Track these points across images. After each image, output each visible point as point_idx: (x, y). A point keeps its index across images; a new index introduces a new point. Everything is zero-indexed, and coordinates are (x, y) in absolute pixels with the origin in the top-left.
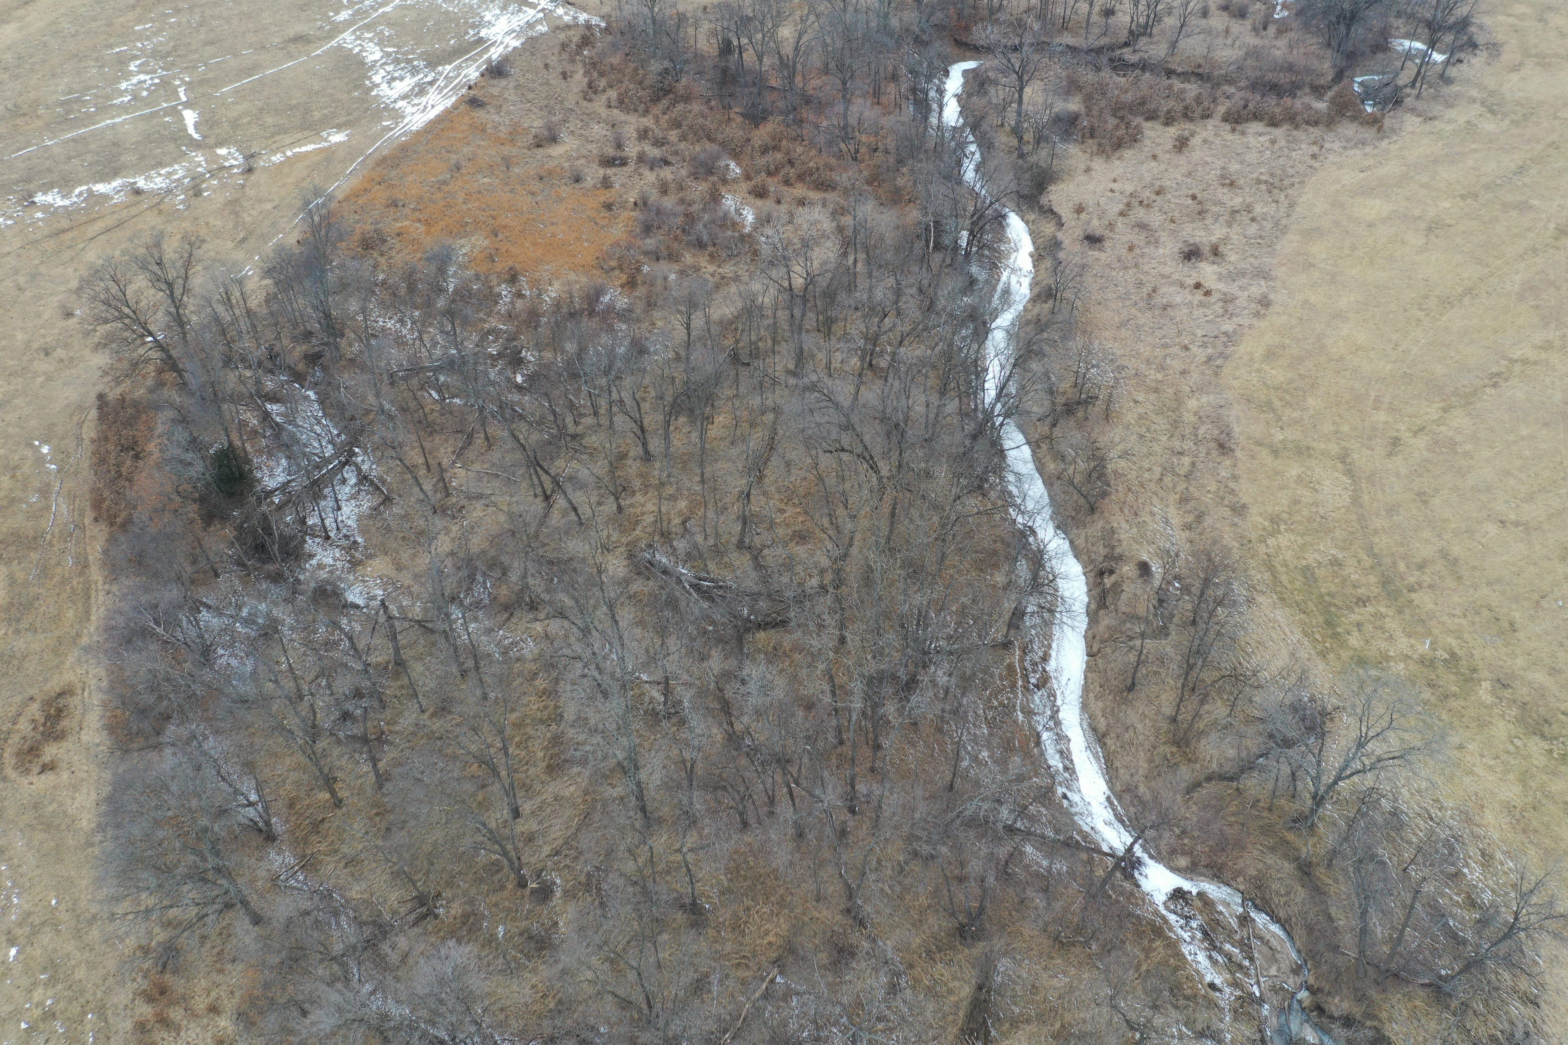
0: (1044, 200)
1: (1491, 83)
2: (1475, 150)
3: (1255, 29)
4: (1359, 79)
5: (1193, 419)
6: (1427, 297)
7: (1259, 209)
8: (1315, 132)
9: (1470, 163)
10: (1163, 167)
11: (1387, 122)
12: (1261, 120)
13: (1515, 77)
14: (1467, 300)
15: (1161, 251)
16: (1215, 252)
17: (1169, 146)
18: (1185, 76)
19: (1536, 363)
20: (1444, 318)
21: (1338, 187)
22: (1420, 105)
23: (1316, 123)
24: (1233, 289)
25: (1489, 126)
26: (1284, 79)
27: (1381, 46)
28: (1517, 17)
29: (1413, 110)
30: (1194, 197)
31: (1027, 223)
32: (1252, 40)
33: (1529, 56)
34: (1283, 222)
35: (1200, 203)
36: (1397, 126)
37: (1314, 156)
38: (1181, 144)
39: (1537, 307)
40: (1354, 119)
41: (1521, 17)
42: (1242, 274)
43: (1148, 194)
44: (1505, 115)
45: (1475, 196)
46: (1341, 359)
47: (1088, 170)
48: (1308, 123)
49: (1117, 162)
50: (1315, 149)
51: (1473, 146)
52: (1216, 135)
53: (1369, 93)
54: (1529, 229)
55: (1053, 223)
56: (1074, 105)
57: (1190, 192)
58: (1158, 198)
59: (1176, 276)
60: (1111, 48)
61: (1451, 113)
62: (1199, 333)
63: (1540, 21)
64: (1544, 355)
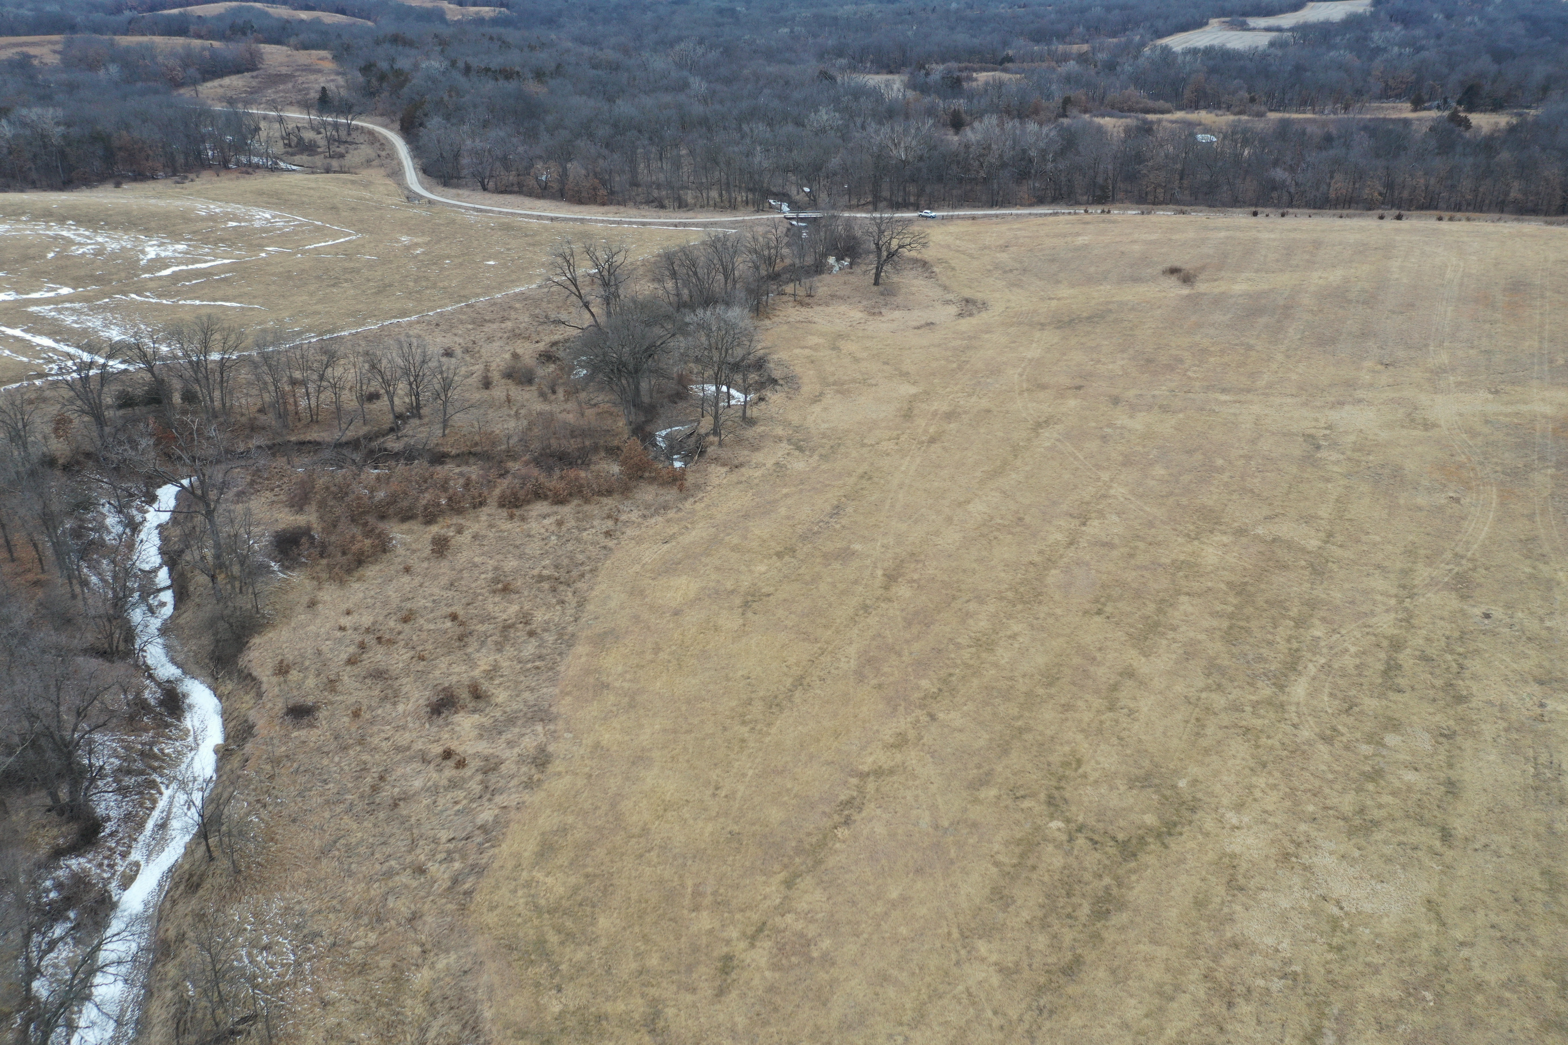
0: (242, 662)
1: (794, 418)
2: (786, 496)
3: (542, 395)
4: (664, 433)
6: (749, 702)
7: (540, 617)
8: (609, 502)
9: (783, 511)
10: (417, 580)
11: (690, 479)
12: (546, 498)
13: (817, 408)
14: (798, 694)
15: (401, 708)
16: (477, 694)
17: (427, 551)
19: (892, 772)
20: (774, 730)
21: (637, 568)
22: (724, 453)
23: (609, 492)
24: (499, 748)
25: (799, 465)
26: (572, 445)
27: (680, 394)
28: (811, 348)
29: (716, 460)
30: (454, 617)
31: (220, 697)
32: (539, 406)
33: (828, 385)
34: (570, 629)
35: (462, 624)
36: (702, 481)
37: (608, 534)
38: (441, 547)
39: (880, 686)
40: (652, 480)
41: (815, 348)
42: (511, 721)
43: (392, 624)
44: (813, 450)
45: (792, 551)
46: (645, 831)
47: (312, 604)
48: (600, 493)
49: (356, 585)
50: (610, 523)
51: (785, 491)
52: (491, 526)
53: (675, 447)
54: (856, 582)
55: (253, 694)
56: (309, 518)
57: (450, 610)
58: (407, 627)
59: (419, 745)
61: (758, 457)
62: (444, 835)
63: (834, 349)
64: (899, 757)
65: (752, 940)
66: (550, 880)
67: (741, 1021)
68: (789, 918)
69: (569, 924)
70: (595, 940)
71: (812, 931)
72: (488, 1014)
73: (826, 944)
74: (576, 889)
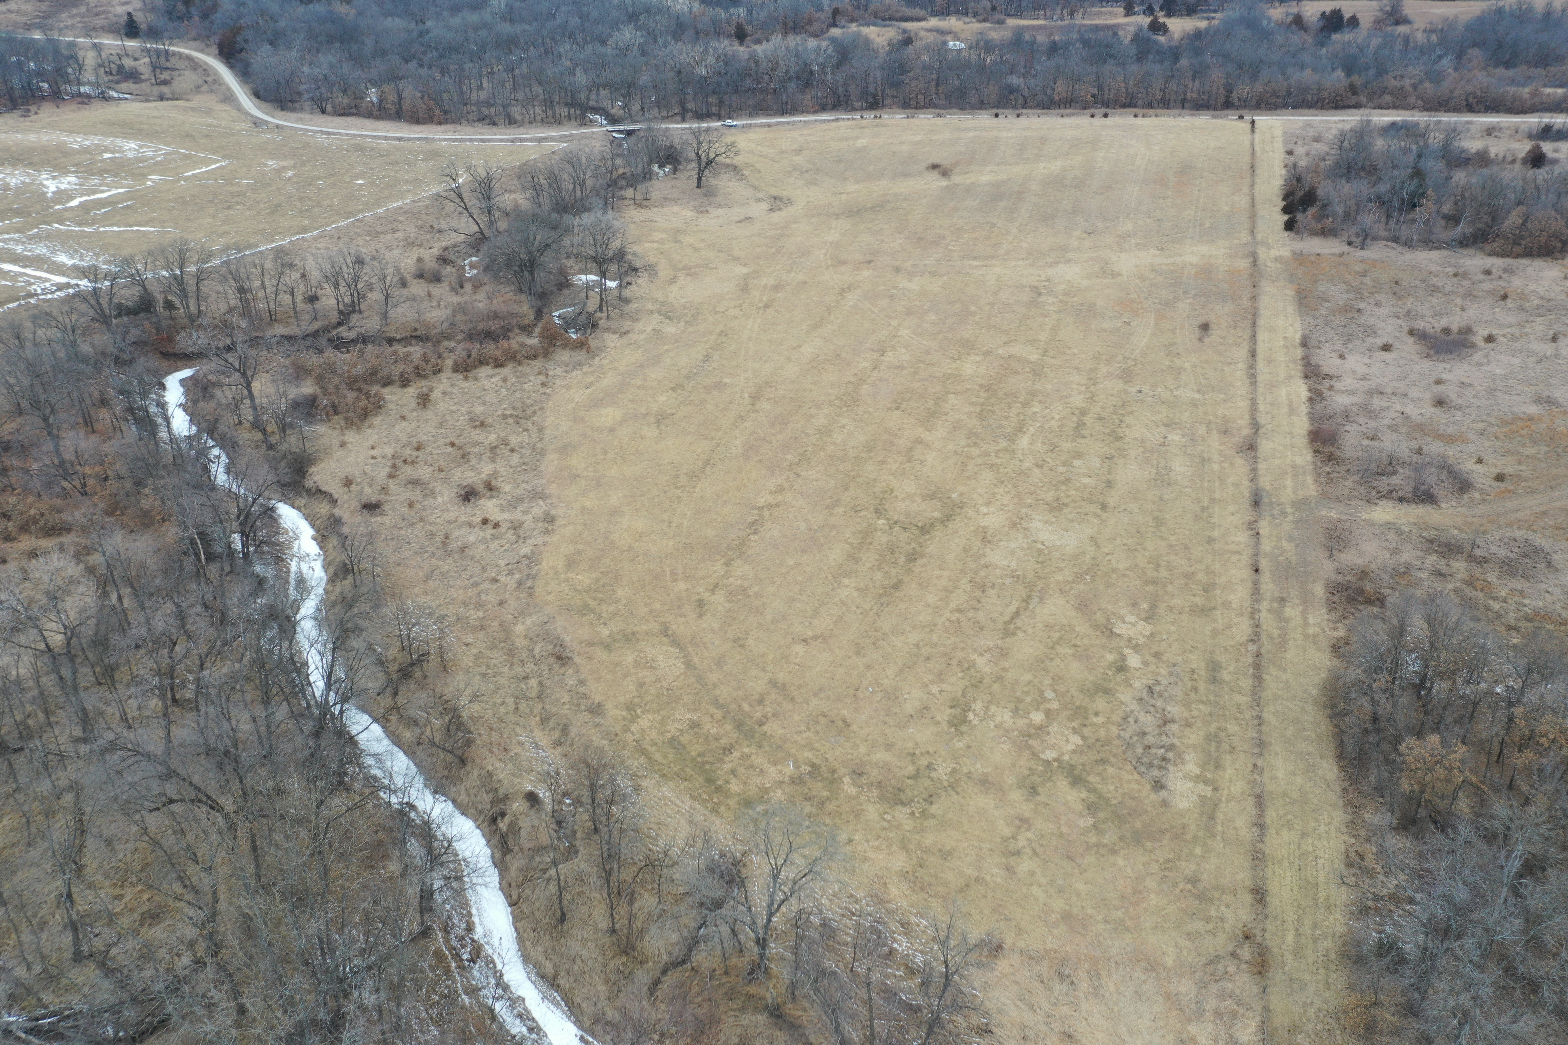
0: (309, 483)
1: (659, 296)
2: (667, 351)
3: (453, 289)
4: (556, 314)
5: (525, 643)
6: (677, 476)
7: (514, 440)
8: (537, 364)
9: (668, 361)
10: (414, 425)
11: (592, 343)
12: (487, 364)
13: (674, 288)
14: (708, 470)
15: (440, 500)
16: (490, 487)
17: (413, 405)
18: (406, 341)
19: (777, 505)
20: (697, 490)
21: (573, 405)
22: (613, 324)
23: (535, 357)
24: (517, 515)
25: (670, 329)
26: (494, 325)
27: (564, 284)
28: (657, 242)
29: (608, 329)
30: (452, 444)
31: (299, 509)
32: (455, 299)
33: (679, 270)
34: (539, 445)
35: (460, 448)
36: (601, 345)
37: (543, 384)
38: (424, 400)
39: (761, 461)
40: (565, 346)
41: (661, 242)
42: (520, 500)
43: (408, 452)
44: (679, 319)
45: (682, 386)
46: (631, 548)
47: (343, 445)
48: (528, 358)
49: (370, 431)
50: (542, 378)
51: (665, 348)
52: (453, 385)
53: (569, 323)
54: (731, 402)
55: (325, 502)
56: (308, 388)
57: (448, 441)
58: (419, 453)
59: (462, 519)
60: (327, 330)
61: (639, 326)
62: (502, 563)
63: (676, 242)
64: (780, 497)
65: (713, 592)
66: (580, 577)
67: (716, 626)
68: (732, 580)
69: (600, 595)
70: (619, 600)
71: (746, 584)
72: (567, 639)
73: (756, 588)
74: (597, 580)
